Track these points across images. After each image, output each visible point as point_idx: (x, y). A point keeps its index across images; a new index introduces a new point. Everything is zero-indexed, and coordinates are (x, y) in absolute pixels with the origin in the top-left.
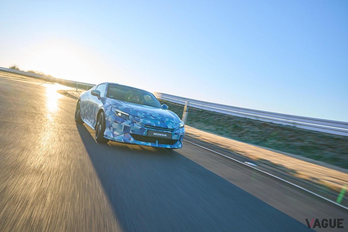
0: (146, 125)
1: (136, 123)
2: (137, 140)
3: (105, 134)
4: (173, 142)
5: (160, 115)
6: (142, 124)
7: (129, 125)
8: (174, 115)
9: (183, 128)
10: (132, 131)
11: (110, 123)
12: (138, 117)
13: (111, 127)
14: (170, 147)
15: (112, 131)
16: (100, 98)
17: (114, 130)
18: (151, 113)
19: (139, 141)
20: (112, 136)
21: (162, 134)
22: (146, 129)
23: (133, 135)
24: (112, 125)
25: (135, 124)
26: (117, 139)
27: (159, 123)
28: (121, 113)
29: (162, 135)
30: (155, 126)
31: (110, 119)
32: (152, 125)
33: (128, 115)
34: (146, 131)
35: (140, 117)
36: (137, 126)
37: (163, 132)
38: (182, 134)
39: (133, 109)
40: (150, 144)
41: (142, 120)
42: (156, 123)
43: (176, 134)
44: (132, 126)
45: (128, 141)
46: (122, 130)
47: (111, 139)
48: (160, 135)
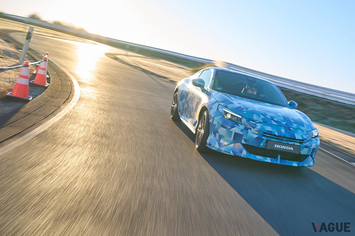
0: (264, 133)
1: (251, 129)
2: (251, 153)
3: (208, 141)
4: (301, 158)
5: (286, 118)
6: (259, 131)
7: (241, 132)
8: (304, 118)
9: (316, 138)
10: (245, 140)
11: (216, 128)
12: (254, 121)
13: (217, 133)
14: (297, 165)
15: (218, 139)
16: (204, 91)
17: (221, 137)
18: (272, 115)
19: (254, 154)
20: (217, 146)
21: (287, 147)
22: (264, 139)
23: (246, 147)
24: (219, 131)
25: (249, 130)
26: (224, 151)
27: (283, 131)
28: (231, 114)
29: (287, 149)
30: (277, 134)
31: (215, 123)
32: (273, 134)
33: (240, 117)
34: (264, 141)
35: (257, 121)
36: (253, 134)
37: (288, 144)
38: (315, 147)
39: (247, 109)
40: (268, 160)
41: (259, 126)
42: (279, 131)
43: (306, 147)
44: (245, 133)
45: (239, 154)
46: (232, 139)
47: (216, 150)
48: (284, 147)
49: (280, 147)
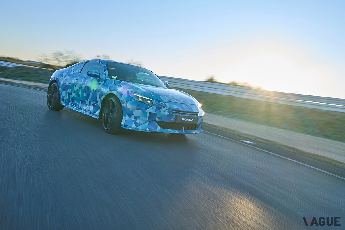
0: (173, 110)
1: (161, 108)
2: (163, 128)
3: (123, 123)
6: (169, 109)
7: (155, 111)
10: (158, 118)
11: (130, 111)
12: (163, 102)
13: (132, 115)
14: (195, 133)
15: (133, 119)
17: (136, 118)
19: (166, 129)
20: (134, 126)
21: (190, 119)
22: (173, 115)
23: (160, 123)
24: (134, 113)
25: (161, 110)
26: (141, 129)
27: (184, 106)
28: (142, 98)
30: (182, 110)
31: (129, 106)
32: (179, 110)
33: (151, 99)
34: (174, 117)
35: (165, 102)
36: (164, 112)
37: (190, 116)
39: (153, 92)
40: (177, 131)
41: (168, 105)
42: (182, 108)
44: (159, 112)
45: (155, 130)
46: (147, 118)
47: (133, 129)
48: (188, 120)
49: (185, 120)
